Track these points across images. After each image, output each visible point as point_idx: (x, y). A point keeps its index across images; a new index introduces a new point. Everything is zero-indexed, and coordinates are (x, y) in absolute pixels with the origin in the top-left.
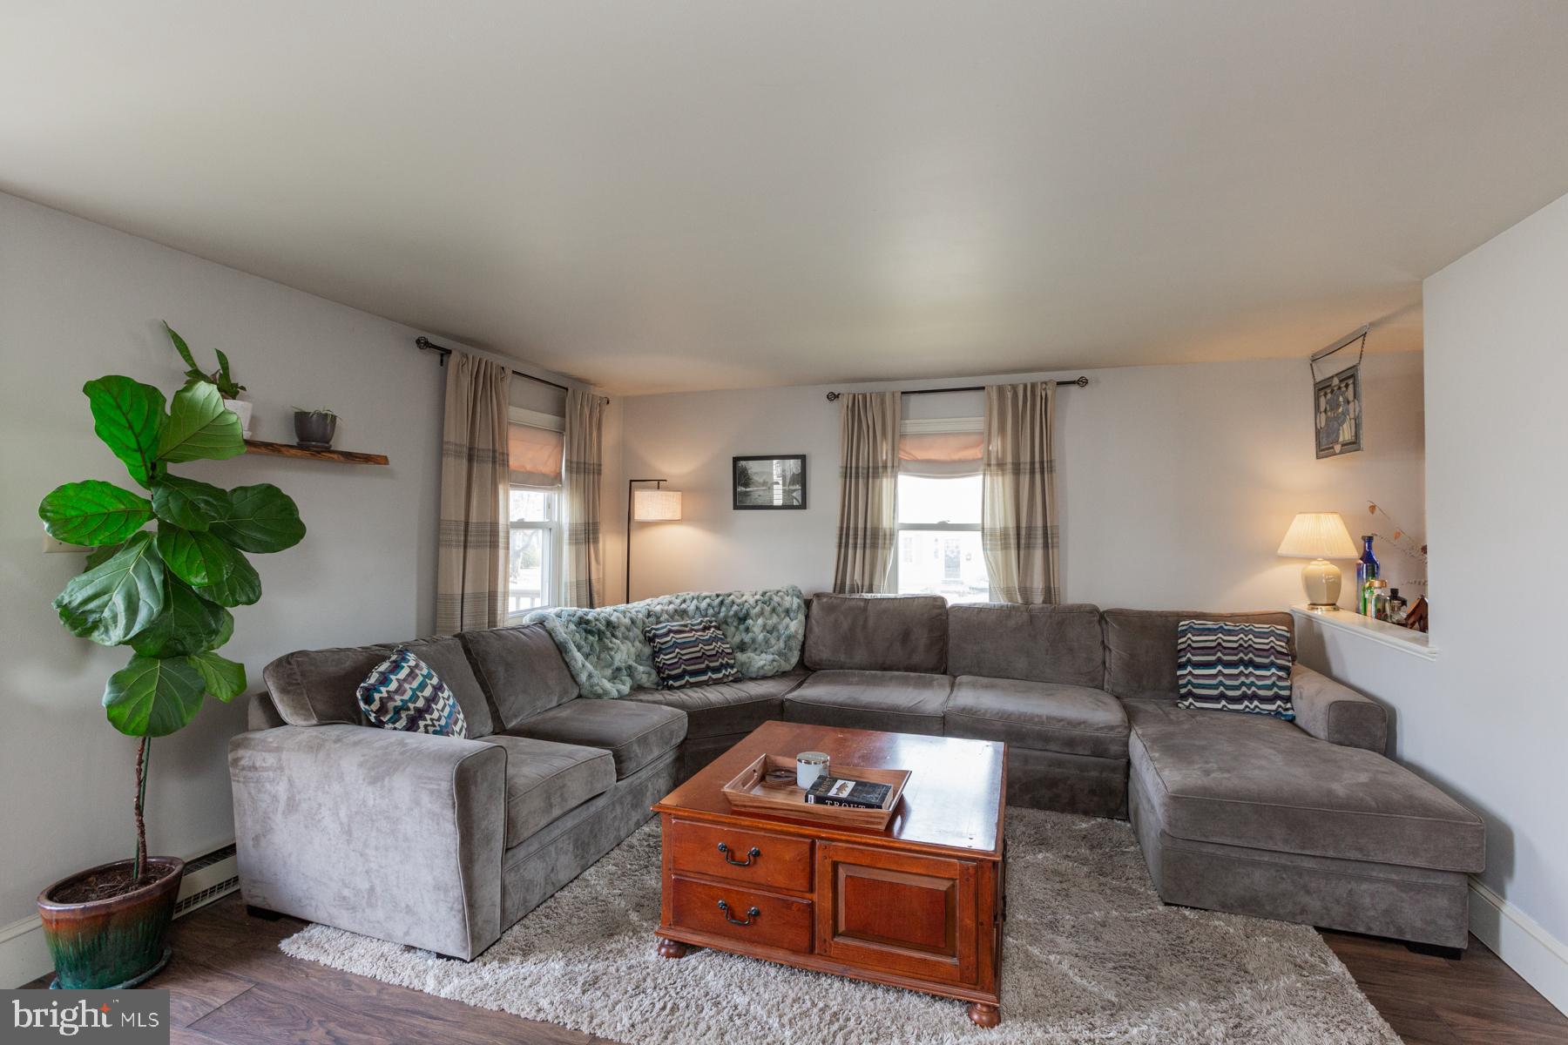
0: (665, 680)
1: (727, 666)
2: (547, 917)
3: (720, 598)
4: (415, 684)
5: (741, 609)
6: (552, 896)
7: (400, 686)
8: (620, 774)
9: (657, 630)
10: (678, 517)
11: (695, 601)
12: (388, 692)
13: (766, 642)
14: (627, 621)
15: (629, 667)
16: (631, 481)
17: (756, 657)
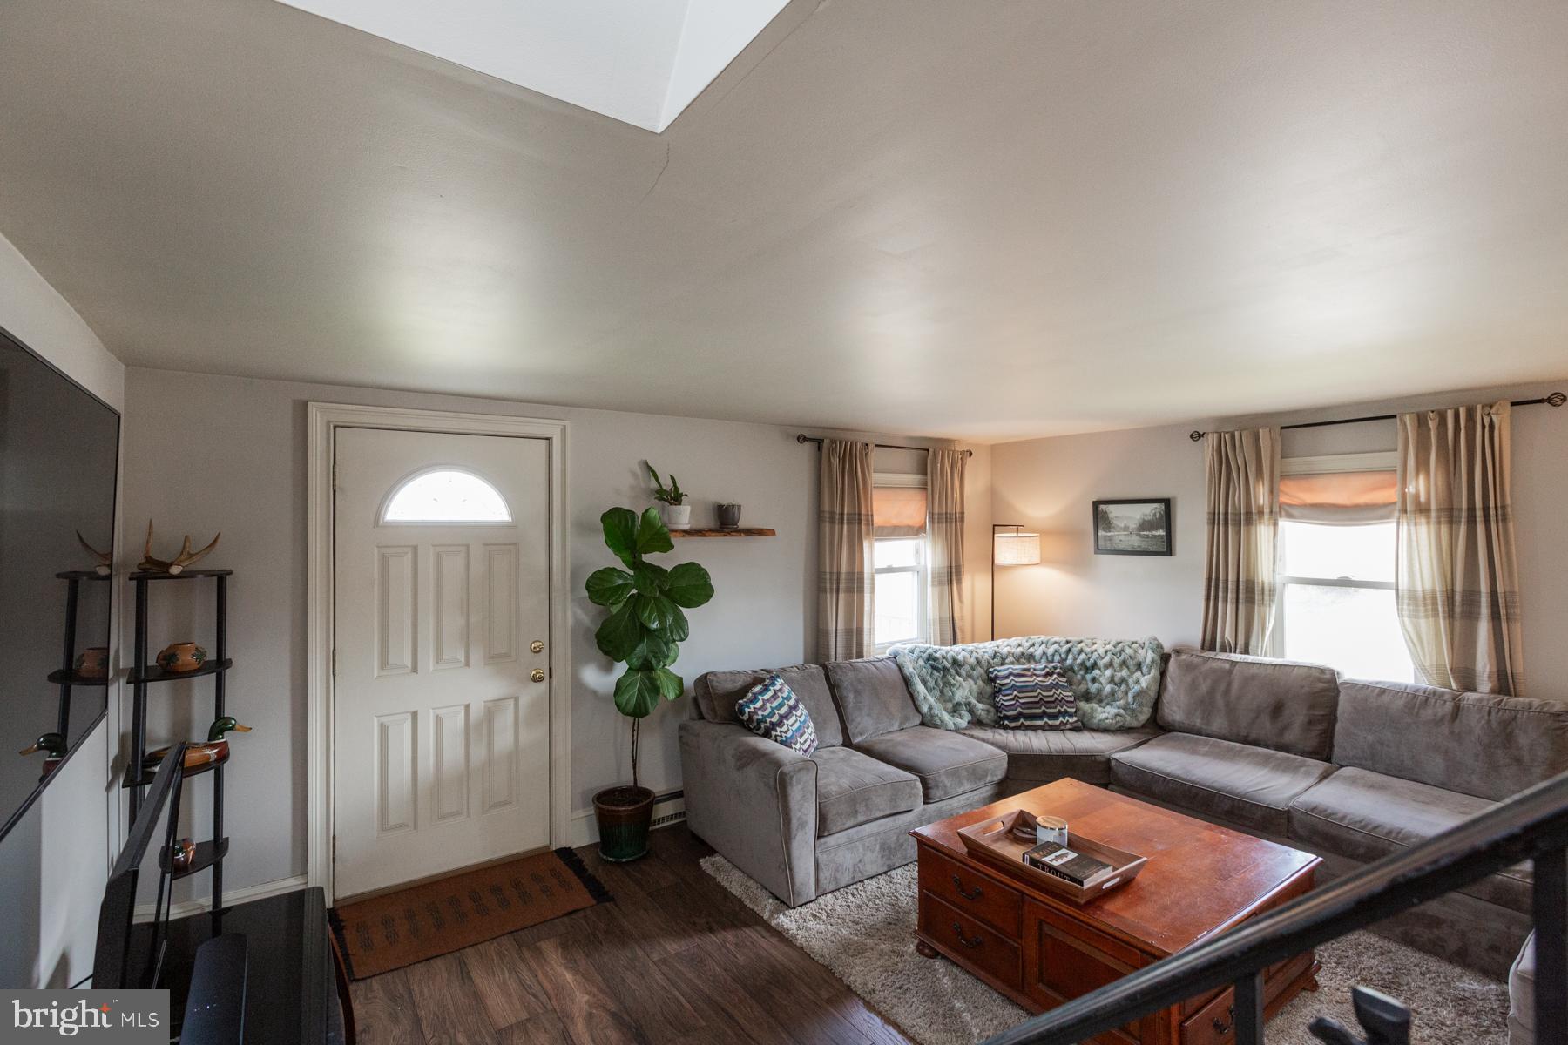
0: (1001, 721)
1: (1066, 713)
2: (853, 895)
3: (1069, 645)
4: (775, 704)
5: (1089, 659)
6: (862, 881)
7: (764, 705)
8: (927, 799)
9: (999, 671)
10: (1038, 561)
11: (1044, 646)
12: (754, 708)
13: (1113, 695)
14: (972, 661)
15: (968, 704)
16: (994, 526)
17: (1100, 709)
